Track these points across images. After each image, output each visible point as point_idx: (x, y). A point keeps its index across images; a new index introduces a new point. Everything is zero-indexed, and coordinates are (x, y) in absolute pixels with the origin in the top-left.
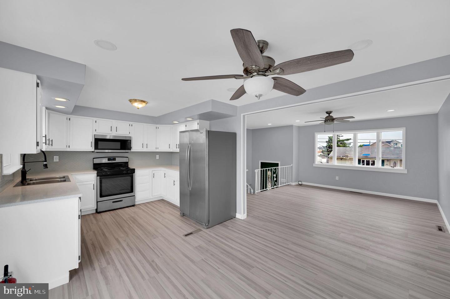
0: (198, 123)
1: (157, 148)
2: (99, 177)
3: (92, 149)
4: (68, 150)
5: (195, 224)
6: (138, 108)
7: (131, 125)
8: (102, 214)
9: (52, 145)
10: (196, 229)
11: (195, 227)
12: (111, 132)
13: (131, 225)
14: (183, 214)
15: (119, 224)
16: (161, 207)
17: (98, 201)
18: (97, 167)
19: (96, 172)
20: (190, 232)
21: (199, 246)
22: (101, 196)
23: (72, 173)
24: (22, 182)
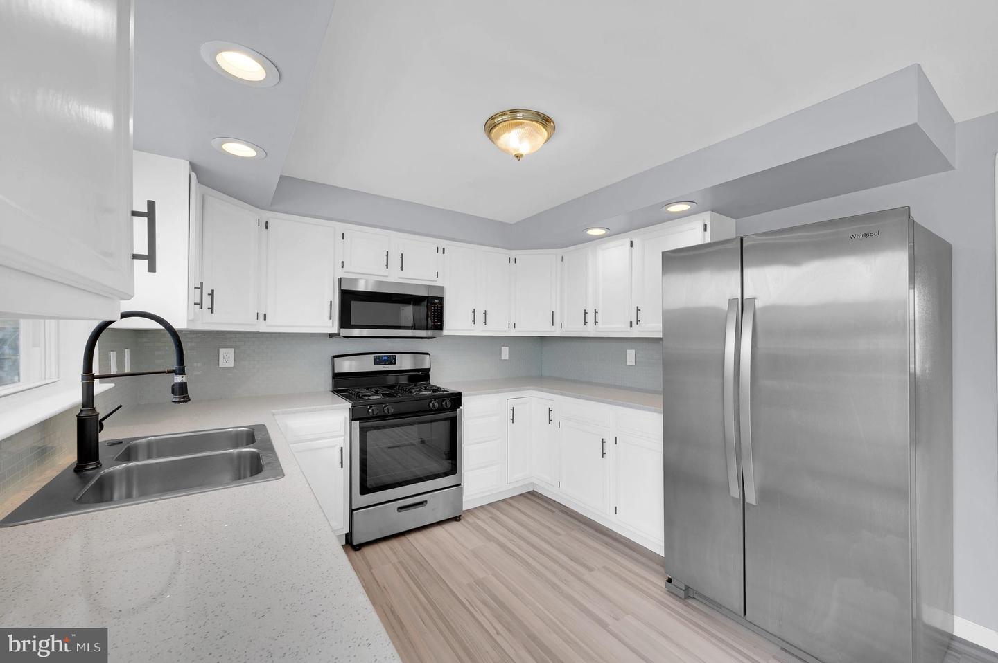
0: (705, 225)
1: (512, 326)
2: (356, 424)
3: (333, 326)
4: (263, 328)
6: (518, 157)
7: (440, 250)
8: (368, 551)
9: (212, 309)
12: (386, 272)
14: (687, 589)
16: (560, 534)
17: (354, 507)
18: (344, 385)
19: (348, 405)
22: (365, 490)
23: (274, 411)
24: (80, 468)
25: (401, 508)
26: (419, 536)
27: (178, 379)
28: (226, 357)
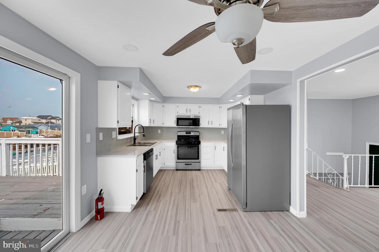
1: (220, 125)
2: (177, 145)
3: (175, 125)
4: (163, 126)
5: (236, 202)
6: (194, 92)
7: (200, 107)
9: (154, 123)
10: (232, 208)
11: (233, 205)
12: (186, 113)
13: (187, 185)
15: (181, 182)
17: (176, 162)
20: (225, 208)
21: (223, 228)
22: (178, 158)
24: (134, 144)
25: (186, 164)
26: (189, 171)
27: (144, 134)
28: (159, 131)
